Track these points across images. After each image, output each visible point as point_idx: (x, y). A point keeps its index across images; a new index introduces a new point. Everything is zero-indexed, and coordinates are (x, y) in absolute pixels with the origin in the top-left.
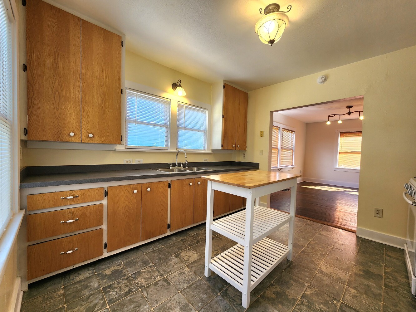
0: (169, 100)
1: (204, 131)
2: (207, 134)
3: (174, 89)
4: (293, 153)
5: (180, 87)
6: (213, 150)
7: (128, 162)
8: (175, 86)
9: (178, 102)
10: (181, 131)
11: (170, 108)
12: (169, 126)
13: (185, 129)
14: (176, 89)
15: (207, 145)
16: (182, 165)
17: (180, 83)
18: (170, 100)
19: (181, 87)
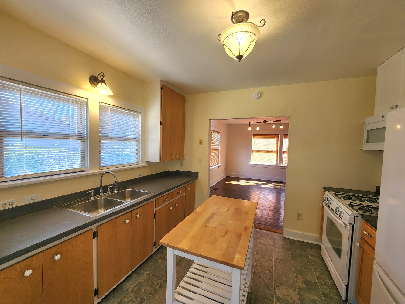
0: (86, 100)
1: (135, 140)
2: (141, 143)
3: (94, 86)
4: (219, 152)
5: (103, 84)
6: (148, 162)
7: (8, 204)
8: (94, 80)
9: (100, 102)
10: (105, 144)
11: (87, 111)
12: (87, 137)
13: (111, 138)
14: (96, 85)
15: (141, 157)
16: (109, 190)
17: (102, 77)
18: (88, 99)
19: (105, 83)
